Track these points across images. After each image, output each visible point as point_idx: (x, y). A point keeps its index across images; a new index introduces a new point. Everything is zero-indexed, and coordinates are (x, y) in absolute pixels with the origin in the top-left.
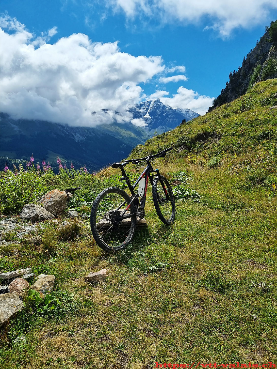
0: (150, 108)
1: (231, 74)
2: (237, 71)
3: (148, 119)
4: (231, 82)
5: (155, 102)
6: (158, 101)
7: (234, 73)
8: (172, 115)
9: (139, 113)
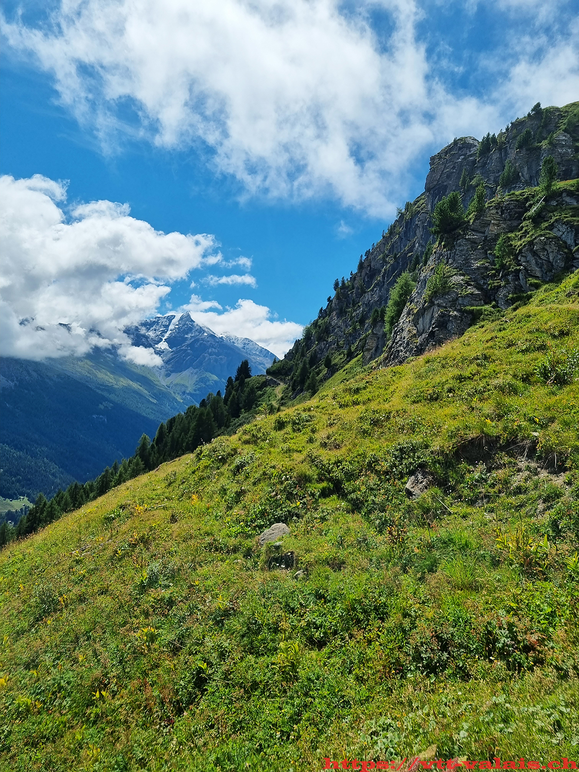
0: (169, 329)
1: (337, 284)
2: (347, 280)
3: (164, 352)
4: (338, 297)
5: (181, 319)
6: (187, 318)
7: (343, 281)
8: (215, 348)
9: (147, 337)
